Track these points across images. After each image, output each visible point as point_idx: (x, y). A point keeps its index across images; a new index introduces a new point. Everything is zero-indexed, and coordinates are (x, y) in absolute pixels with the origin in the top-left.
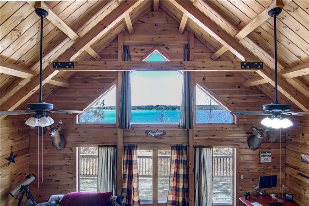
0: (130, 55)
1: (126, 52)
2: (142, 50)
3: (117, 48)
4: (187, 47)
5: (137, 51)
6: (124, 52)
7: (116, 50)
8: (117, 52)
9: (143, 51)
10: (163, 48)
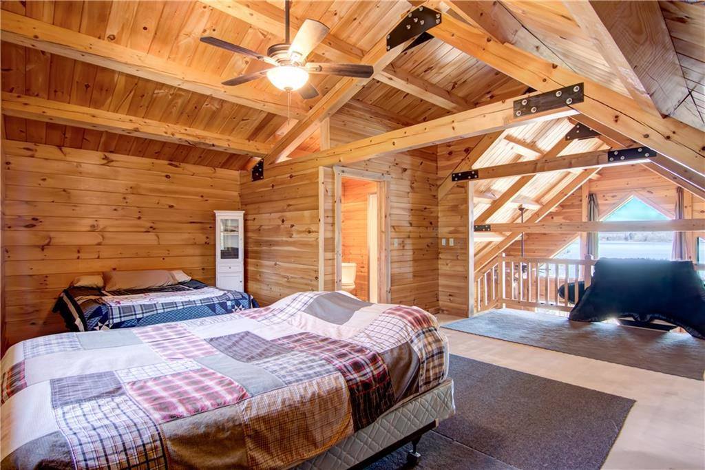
0: (598, 204)
1: (592, 202)
2: (613, 197)
3: (581, 196)
4: (680, 191)
5: (607, 198)
6: (590, 202)
7: (580, 198)
8: (581, 201)
9: (615, 198)
10: (645, 193)
